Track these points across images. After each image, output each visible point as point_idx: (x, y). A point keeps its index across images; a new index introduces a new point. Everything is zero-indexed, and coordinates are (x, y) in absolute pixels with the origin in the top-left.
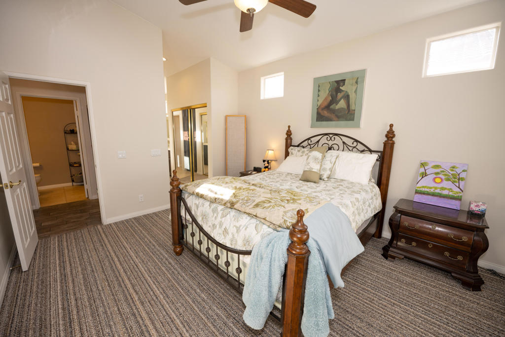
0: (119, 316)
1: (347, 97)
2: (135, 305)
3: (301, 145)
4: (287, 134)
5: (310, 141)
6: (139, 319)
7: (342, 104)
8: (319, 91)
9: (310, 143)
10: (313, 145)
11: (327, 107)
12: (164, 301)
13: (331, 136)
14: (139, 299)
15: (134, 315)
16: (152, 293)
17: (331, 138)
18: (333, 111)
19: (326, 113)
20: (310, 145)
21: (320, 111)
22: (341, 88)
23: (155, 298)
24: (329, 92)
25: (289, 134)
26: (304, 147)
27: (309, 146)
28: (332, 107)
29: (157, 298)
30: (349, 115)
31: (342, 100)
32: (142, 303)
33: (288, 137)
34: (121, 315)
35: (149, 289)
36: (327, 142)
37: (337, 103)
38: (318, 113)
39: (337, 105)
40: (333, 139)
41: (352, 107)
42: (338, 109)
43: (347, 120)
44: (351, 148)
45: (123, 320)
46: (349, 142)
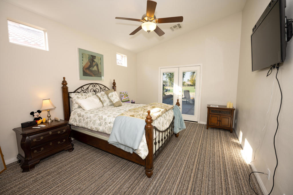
0: (204, 174)
1: (97, 65)
2: (195, 172)
3: (77, 91)
4: (63, 84)
5: (82, 88)
6: (197, 166)
7: (95, 68)
8: (83, 57)
9: (83, 89)
10: (85, 90)
11: (88, 68)
12: (184, 164)
13: (94, 84)
14: (192, 173)
15: (198, 169)
16: (185, 170)
17: (94, 86)
18: (91, 71)
19: (88, 71)
20: (83, 90)
21: (85, 70)
22: (94, 60)
23: (186, 167)
24: (89, 60)
25: (64, 83)
26: (78, 92)
27: (82, 92)
28: (91, 69)
29: (185, 167)
30: (98, 74)
31: (95, 66)
32: (192, 170)
33: (64, 86)
34: (203, 173)
35: (184, 173)
36: (93, 88)
37: (93, 67)
38: (84, 71)
39: (93, 68)
40: (95, 86)
41: (100, 71)
42: (94, 70)
43: (98, 76)
44: (103, 90)
45: (203, 171)
46: (102, 87)
